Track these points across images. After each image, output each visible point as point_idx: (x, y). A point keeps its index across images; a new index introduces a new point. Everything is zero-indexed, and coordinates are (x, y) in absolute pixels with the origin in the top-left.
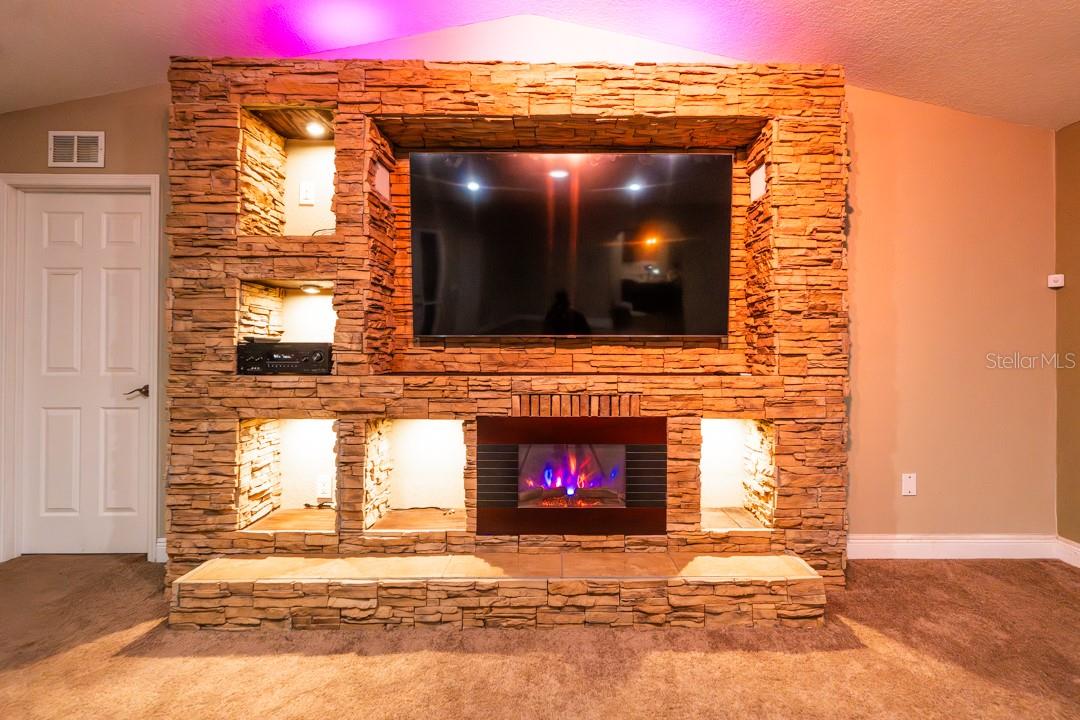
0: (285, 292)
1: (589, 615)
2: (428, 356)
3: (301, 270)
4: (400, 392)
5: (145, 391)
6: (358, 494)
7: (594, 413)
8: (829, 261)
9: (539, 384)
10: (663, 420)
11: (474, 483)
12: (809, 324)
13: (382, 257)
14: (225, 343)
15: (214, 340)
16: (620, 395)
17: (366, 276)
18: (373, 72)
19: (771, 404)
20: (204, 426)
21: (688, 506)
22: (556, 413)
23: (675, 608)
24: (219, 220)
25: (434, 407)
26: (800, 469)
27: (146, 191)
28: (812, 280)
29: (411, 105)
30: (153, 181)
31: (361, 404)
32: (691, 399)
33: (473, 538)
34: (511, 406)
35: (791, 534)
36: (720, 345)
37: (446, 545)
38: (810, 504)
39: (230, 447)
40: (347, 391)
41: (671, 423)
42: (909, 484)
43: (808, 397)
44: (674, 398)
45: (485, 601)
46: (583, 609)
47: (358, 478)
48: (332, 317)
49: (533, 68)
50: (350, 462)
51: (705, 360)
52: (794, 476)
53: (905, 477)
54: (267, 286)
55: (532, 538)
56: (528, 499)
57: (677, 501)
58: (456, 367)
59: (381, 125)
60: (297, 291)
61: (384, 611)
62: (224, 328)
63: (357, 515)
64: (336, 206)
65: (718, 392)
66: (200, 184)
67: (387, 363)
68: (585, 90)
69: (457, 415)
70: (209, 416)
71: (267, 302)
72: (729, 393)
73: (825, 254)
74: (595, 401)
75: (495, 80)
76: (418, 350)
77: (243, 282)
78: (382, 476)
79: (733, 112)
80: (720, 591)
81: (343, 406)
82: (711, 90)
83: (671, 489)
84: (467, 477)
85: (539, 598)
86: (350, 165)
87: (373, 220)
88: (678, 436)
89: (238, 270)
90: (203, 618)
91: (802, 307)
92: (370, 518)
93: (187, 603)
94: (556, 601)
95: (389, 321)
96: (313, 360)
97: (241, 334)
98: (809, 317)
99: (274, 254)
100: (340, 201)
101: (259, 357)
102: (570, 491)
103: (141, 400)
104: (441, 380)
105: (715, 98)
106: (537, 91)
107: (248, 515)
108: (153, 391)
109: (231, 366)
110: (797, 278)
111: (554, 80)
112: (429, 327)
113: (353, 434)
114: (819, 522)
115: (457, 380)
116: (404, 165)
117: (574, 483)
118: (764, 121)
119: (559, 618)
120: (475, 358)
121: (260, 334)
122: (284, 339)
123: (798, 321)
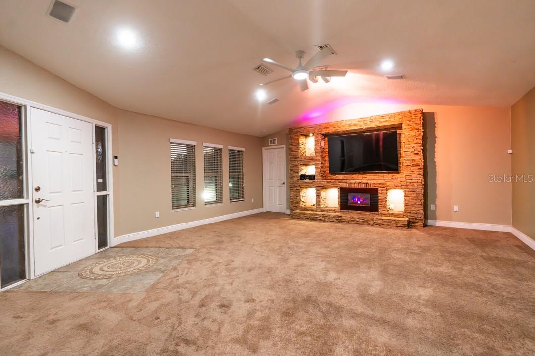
0: (306, 165)
1: (358, 222)
2: (333, 176)
3: (309, 162)
4: (326, 183)
5: (284, 184)
6: (319, 201)
7: (363, 187)
8: (418, 154)
9: (352, 181)
10: (378, 189)
11: (340, 200)
12: (412, 168)
13: (323, 158)
14: (297, 175)
15: (296, 174)
16: (368, 183)
17: (320, 162)
18: (321, 126)
19: (403, 186)
20: (295, 189)
21: (384, 206)
22: (355, 187)
23: (375, 223)
24: (297, 154)
25: (332, 186)
26: (410, 200)
27: (284, 148)
28: (413, 158)
29: (327, 131)
30: (285, 146)
31: (320, 185)
32: (384, 184)
33: (340, 210)
34: (347, 186)
35: (408, 214)
36: (398, 173)
37: (335, 211)
38: (413, 208)
39: (299, 192)
40: (317, 183)
41: (379, 189)
42: (456, 208)
43: (412, 184)
44: (380, 184)
45: (340, 218)
46: (357, 221)
47: (319, 198)
48: (314, 170)
49: (349, 120)
50: (318, 196)
51: (394, 176)
52: (409, 201)
53: (455, 206)
54: (304, 165)
55: (351, 211)
56: (350, 203)
57: (381, 205)
58: (338, 179)
59: (322, 134)
60: (309, 165)
61: (323, 219)
62: (298, 172)
63: (319, 205)
64: (315, 150)
65: (390, 183)
66: (294, 148)
67: (324, 177)
68: (360, 123)
69: (336, 187)
70: (296, 187)
71: (304, 167)
72: (393, 183)
73: (416, 152)
74: (363, 185)
75: (342, 124)
76: (331, 175)
77: (301, 164)
78: (324, 200)
79: (392, 123)
80: (384, 220)
81: (317, 185)
82: (388, 119)
83: (380, 203)
84: (338, 198)
85: (349, 218)
86: (317, 143)
87: (321, 152)
88: (381, 192)
89: (300, 162)
90: (297, 217)
91: (411, 164)
92: (322, 206)
93: (295, 215)
94: (353, 219)
95: (325, 170)
96: (311, 177)
97: (300, 173)
98: (412, 166)
99: (305, 159)
100: (315, 149)
101: (303, 177)
102: (359, 202)
103: (283, 185)
104: (333, 181)
105: (388, 121)
106: (350, 125)
107: (302, 204)
108: (285, 183)
109: (299, 179)
110: (409, 158)
111: (354, 122)
112: (332, 172)
113: (319, 190)
114: (416, 212)
115: (337, 181)
116: (327, 139)
117: (359, 201)
118: (402, 124)
119: (353, 222)
120: (342, 177)
121: (303, 173)
122: (307, 174)
123: (409, 167)
